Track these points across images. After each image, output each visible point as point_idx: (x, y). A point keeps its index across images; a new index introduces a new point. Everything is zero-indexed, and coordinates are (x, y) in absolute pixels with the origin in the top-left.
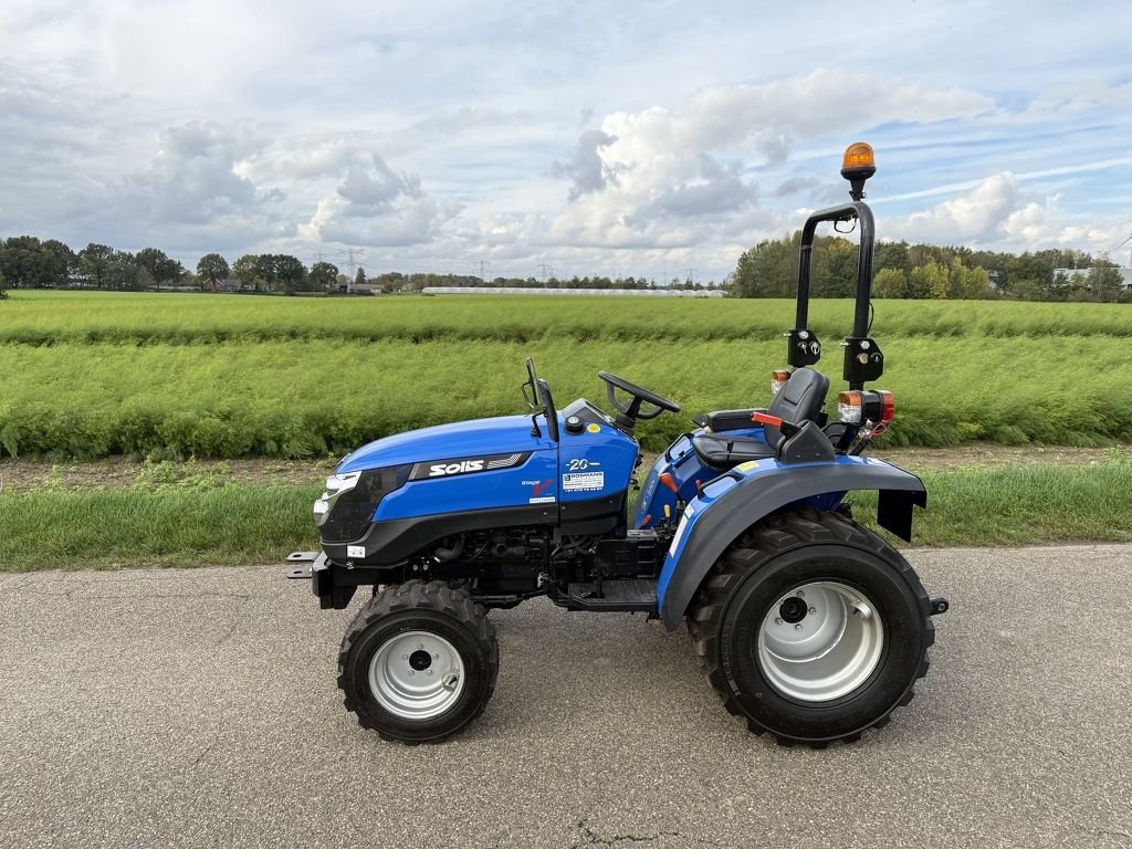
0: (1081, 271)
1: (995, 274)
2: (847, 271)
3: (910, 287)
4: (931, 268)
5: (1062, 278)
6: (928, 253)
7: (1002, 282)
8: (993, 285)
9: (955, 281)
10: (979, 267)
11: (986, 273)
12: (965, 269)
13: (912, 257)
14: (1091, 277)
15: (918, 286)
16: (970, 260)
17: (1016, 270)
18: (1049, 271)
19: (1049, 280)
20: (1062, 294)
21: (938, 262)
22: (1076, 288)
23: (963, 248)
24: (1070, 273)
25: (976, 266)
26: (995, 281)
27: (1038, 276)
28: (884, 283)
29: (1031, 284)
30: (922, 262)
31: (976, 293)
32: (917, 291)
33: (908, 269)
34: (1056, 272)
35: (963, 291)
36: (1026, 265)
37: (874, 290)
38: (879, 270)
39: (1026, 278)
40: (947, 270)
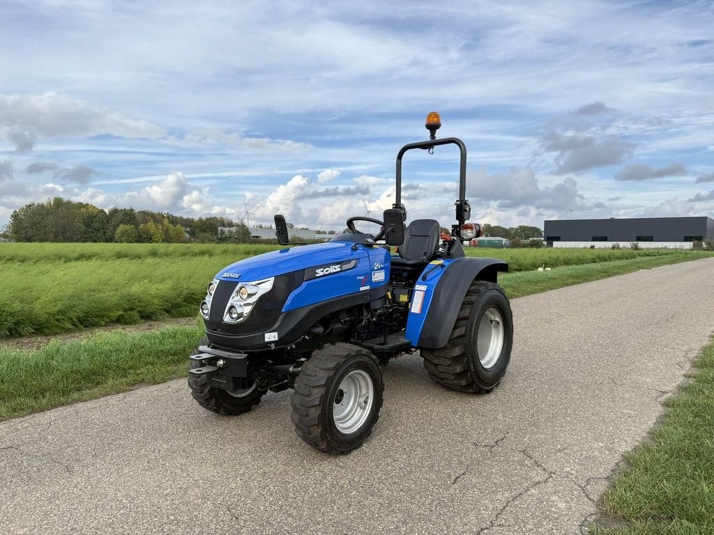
0: (231, 229)
1: (188, 229)
2: (96, 226)
3: (140, 236)
4: (151, 225)
5: (223, 232)
6: (148, 216)
7: (192, 234)
8: (187, 235)
9: (166, 232)
10: (179, 225)
11: (183, 229)
12: (171, 226)
13: (139, 218)
14: (237, 232)
15: (145, 236)
16: (174, 221)
17: (199, 227)
18: (216, 228)
19: (216, 234)
20: (223, 240)
21: (154, 221)
22: (230, 238)
23: (168, 214)
24: (226, 229)
25: (177, 224)
26: (189, 233)
27: (211, 230)
28: (123, 234)
29: (208, 235)
30: (145, 221)
31: (179, 240)
32: (144, 238)
33: (137, 225)
34: (220, 228)
35: (171, 239)
36: (204, 225)
37: (117, 238)
38: (118, 226)
39: (205, 231)
40: (161, 227)
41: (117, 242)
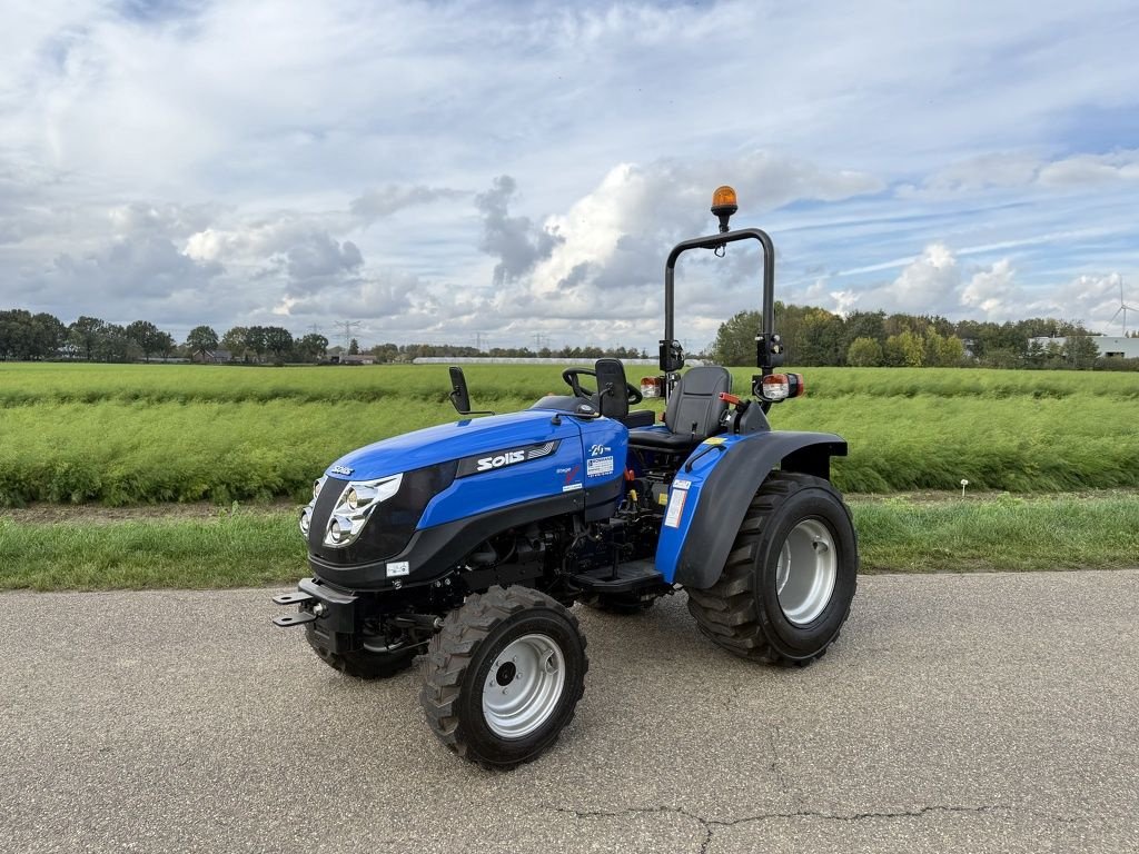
0: (1055, 340)
1: (971, 343)
2: (825, 340)
3: (886, 356)
4: (906, 337)
5: (1036, 346)
6: (903, 323)
7: (978, 350)
8: (969, 354)
9: (930, 348)
10: (954, 336)
11: (961, 342)
12: (940, 338)
13: (887, 327)
14: (1067, 345)
15: (894, 355)
16: (944, 328)
17: (991, 338)
18: (1023, 340)
19: (1024, 348)
20: (1037, 362)
21: (913, 331)
22: (1051, 356)
23: (938, 318)
24: (1044, 341)
25: (951, 334)
26: (971, 350)
27: (1013, 344)
28: (859, 352)
29: (1006, 352)
30: (897, 331)
31: (952, 360)
32: (893, 359)
33: (883, 338)
34: (1031, 340)
35: (938, 359)
36: (1000, 334)
37: (849, 359)
38: (854, 339)
39: (1001, 346)
40: (922, 339)
41: (851, 366)
